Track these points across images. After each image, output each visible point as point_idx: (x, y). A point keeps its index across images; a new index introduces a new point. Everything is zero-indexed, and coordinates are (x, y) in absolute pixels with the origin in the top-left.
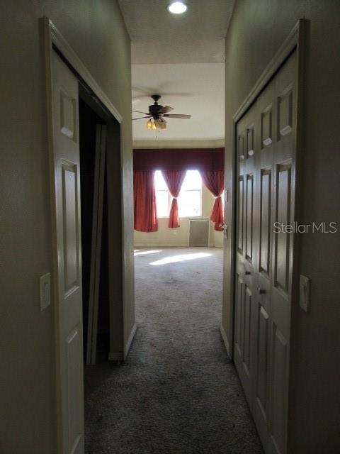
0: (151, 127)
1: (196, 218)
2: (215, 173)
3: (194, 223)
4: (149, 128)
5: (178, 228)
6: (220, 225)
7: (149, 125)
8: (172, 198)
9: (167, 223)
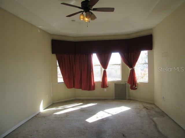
0: (83, 19)
1: (118, 82)
2: (130, 54)
3: (117, 85)
4: (82, 19)
5: (107, 88)
6: (134, 86)
7: (82, 17)
8: (103, 69)
9: (100, 85)
